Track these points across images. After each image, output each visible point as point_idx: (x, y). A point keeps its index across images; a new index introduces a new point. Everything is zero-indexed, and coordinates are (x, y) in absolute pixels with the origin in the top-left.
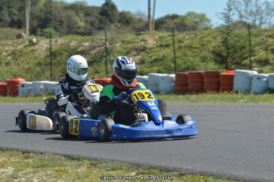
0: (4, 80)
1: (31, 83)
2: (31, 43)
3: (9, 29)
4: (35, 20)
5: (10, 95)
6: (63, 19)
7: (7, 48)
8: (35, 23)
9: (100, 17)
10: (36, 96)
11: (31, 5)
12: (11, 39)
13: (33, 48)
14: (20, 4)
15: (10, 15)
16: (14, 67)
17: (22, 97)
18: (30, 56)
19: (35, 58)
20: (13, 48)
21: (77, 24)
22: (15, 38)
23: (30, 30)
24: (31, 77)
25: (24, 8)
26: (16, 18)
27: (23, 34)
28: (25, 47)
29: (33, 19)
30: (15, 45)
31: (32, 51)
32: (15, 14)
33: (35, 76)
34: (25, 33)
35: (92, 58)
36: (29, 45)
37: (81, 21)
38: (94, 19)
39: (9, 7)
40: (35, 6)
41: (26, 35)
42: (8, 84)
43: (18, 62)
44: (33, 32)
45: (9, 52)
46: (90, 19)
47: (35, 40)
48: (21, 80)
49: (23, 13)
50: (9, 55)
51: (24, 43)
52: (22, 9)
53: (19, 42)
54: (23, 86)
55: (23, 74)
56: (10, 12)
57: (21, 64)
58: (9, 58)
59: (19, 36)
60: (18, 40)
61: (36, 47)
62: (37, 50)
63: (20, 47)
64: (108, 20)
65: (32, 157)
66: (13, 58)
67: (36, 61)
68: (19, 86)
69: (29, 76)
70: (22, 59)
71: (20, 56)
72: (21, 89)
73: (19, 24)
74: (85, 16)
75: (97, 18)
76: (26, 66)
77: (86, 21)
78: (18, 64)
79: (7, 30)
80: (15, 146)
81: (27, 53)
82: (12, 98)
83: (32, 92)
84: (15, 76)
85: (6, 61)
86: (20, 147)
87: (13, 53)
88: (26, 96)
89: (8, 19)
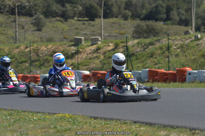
0: (174, 68)
1: (196, 71)
2: (197, 39)
3: (177, 26)
4: (199, 19)
5: (179, 82)
7: (176, 43)
8: (200, 22)
10: (201, 82)
11: (196, 7)
12: (180, 35)
13: (198, 42)
14: (187, 5)
15: (178, 15)
16: (182, 58)
17: (189, 83)
18: (196, 49)
19: (200, 51)
20: (181, 43)
22: (183, 34)
23: (195, 27)
24: (197, 67)
25: (190, 9)
26: (183, 17)
27: (190, 31)
28: (192, 41)
29: (198, 18)
30: (184, 40)
31: (197, 45)
32: (183, 15)
33: (200, 65)
34: (192, 30)
36: (195, 40)
39: (178, 9)
40: (199, 7)
41: (192, 32)
42: (177, 72)
43: (186, 53)
44: (198, 29)
45: (178, 46)
47: (199, 36)
48: (188, 69)
49: (189, 14)
50: (178, 48)
51: (190, 38)
52: (189, 10)
53: (187, 38)
54: (190, 74)
55: (190, 64)
56: (179, 12)
57: (188, 56)
58: (178, 50)
59: (187, 33)
60: (185, 36)
61: (201, 42)
62: (201, 44)
63: (187, 42)
65: (198, 134)
66: (181, 51)
67: (201, 53)
68: (187, 74)
69: (195, 65)
70: (189, 51)
71: (188, 49)
72: (188, 76)
73: (186, 23)
76: (193, 58)
78: (186, 56)
79: (176, 27)
80: (184, 124)
81: (194, 47)
82: (181, 84)
83: (197, 79)
84: (183, 66)
85: (176, 53)
86: (187, 125)
87: (182, 47)
88: (192, 83)
89: (177, 18)
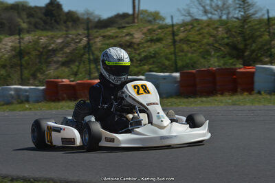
6: (4, 21)
9: (44, 18)
21: (20, 25)
35: (67, 57)
37: (24, 22)
38: (38, 20)
46: (33, 20)
64: (53, 21)
74: (28, 17)
75: (41, 19)
77: (30, 23)
